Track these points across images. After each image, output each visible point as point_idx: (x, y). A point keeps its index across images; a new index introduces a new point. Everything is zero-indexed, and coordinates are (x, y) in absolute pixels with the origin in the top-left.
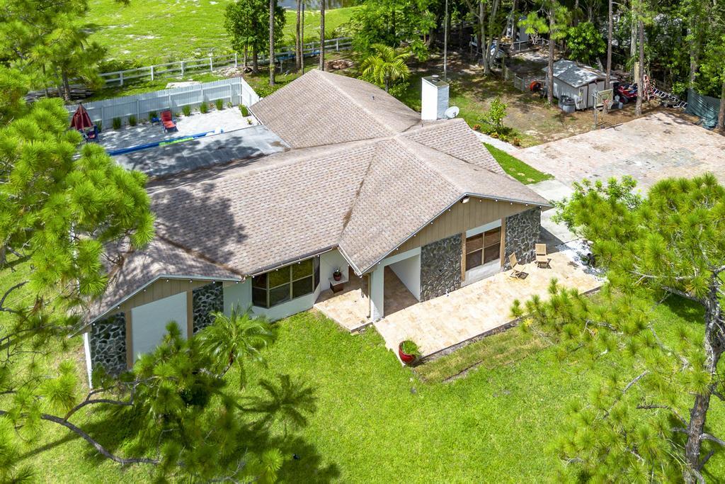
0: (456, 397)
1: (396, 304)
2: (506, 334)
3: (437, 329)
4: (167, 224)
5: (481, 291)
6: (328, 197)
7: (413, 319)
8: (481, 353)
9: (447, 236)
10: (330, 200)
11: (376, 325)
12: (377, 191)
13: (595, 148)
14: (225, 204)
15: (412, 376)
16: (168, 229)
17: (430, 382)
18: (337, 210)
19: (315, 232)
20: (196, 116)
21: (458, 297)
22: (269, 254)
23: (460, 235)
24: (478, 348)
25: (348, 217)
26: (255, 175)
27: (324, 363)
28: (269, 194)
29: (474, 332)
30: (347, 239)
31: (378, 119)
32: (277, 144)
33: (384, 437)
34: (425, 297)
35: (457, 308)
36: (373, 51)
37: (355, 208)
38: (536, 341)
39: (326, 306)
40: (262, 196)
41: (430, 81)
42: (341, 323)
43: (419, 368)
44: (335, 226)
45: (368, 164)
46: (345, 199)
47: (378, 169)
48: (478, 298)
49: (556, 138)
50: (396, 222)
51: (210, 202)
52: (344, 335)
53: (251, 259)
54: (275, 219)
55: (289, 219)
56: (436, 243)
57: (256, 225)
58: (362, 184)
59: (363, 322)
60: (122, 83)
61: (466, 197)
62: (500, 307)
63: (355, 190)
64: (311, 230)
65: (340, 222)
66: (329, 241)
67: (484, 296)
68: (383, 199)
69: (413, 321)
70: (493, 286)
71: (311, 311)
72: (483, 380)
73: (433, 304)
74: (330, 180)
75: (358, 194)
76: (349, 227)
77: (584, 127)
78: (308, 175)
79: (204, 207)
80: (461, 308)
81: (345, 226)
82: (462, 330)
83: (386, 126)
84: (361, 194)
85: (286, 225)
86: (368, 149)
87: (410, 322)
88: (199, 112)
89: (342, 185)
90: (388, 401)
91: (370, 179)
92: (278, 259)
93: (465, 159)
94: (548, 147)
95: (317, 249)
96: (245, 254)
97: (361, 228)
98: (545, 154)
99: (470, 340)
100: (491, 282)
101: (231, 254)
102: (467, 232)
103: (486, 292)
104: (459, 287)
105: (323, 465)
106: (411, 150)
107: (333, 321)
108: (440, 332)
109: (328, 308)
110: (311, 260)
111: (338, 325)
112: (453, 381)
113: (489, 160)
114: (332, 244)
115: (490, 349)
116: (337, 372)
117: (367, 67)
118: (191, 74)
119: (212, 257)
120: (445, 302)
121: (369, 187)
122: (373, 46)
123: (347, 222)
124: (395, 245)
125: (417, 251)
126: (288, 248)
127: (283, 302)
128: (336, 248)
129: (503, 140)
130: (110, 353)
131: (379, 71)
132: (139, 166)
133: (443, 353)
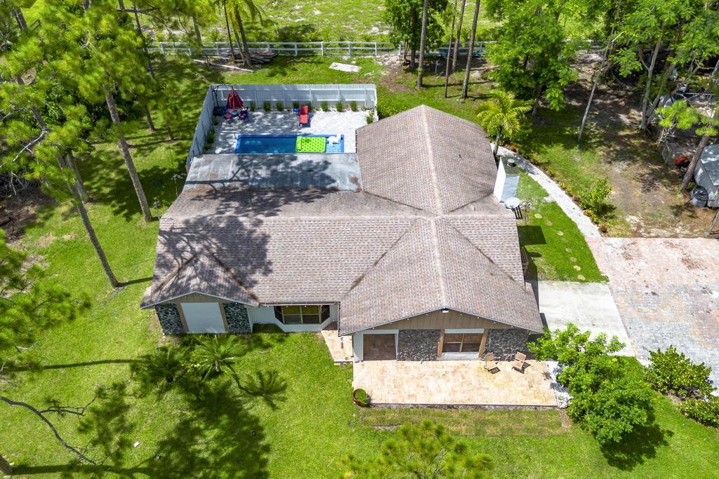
0: (376, 441)
1: (378, 354)
2: (444, 412)
3: (395, 387)
4: (219, 244)
5: (450, 370)
6: (349, 259)
7: (383, 371)
8: (415, 418)
9: (425, 328)
10: (350, 262)
11: (355, 365)
12: (390, 269)
13: (683, 260)
14: (265, 239)
16: (219, 249)
17: (366, 422)
18: (352, 272)
19: (326, 286)
20: (333, 112)
21: (429, 367)
22: (285, 293)
23: (439, 330)
24: (415, 413)
25: (358, 282)
26: (299, 223)
27: (306, 377)
28: (304, 242)
29: (421, 400)
30: (348, 300)
31: (436, 191)
32: (355, 180)
33: (312, 445)
34: (402, 359)
35: (421, 376)
37: (367, 275)
38: (463, 428)
39: (329, 335)
40: (298, 242)
42: (331, 353)
43: (365, 409)
44: (344, 286)
45: (398, 238)
46: (363, 265)
47: (402, 247)
48: (444, 375)
49: (652, 235)
50: (385, 305)
51: (255, 235)
52: (330, 362)
53: (271, 293)
54: (301, 265)
55: (311, 269)
56: (414, 331)
57: (285, 266)
58: (383, 255)
59: (346, 358)
60: (296, 55)
61: (446, 309)
62: (456, 389)
63: (375, 259)
64: (323, 284)
65: (351, 283)
66: (334, 297)
67: (450, 376)
68: (389, 279)
69: (382, 373)
70: (463, 370)
71: (318, 334)
73: (405, 365)
74: (358, 244)
75: (376, 263)
76: (355, 291)
77: (695, 230)
78: (342, 234)
79: (248, 240)
80: (425, 377)
81: (352, 288)
82: (413, 396)
83: (439, 201)
84: (378, 265)
85: (307, 273)
86: (406, 223)
87: (379, 373)
88: (336, 109)
89: (366, 252)
90: (331, 423)
91: (391, 253)
92: (290, 299)
93: (492, 258)
94: (633, 244)
95: (322, 300)
96: (268, 287)
97: (360, 296)
98: (623, 251)
99: (415, 405)
100: (464, 365)
101: (255, 282)
102: (446, 330)
103: (454, 372)
104: (435, 360)
105: (262, 443)
107: (328, 348)
108: (395, 390)
109: (330, 337)
110: (316, 306)
111: (329, 353)
112: (382, 429)
113: (516, 266)
114: (336, 300)
116: (309, 387)
118: (356, 55)
119: (241, 280)
120: (415, 367)
121: (386, 261)
123: (355, 286)
124: (372, 325)
125: (396, 332)
126: (300, 292)
127: (296, 324)
128: (337, 304)
129: (593, 221)
130: (171, 321)
132: (243, 171)
133: (388, 406)
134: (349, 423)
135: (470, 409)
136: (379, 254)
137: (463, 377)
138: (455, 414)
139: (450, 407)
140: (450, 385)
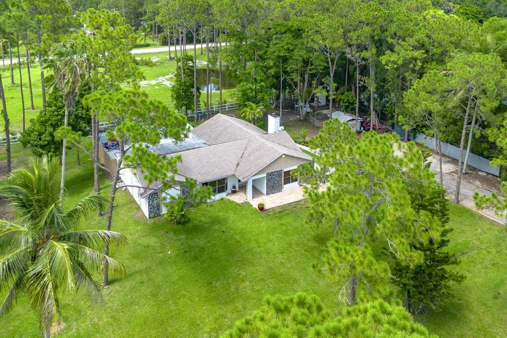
0: (278, 219)
2: (297, 203)
3: (272, 202)
8: (288, 208)
9: (276, 170)
10: (230, 159)
11: (250, 201)
12: (249, 156)
15: (263, 214)
17: (269, 215)
18: (234, 162)
22: (208, 176)
23: (281, 170)
24: (287, 207)
25: (238, 165)
26: (200, 150)
27: (231, 211)
28: (206, 156)
29: (285, 203)
30: (238, 172)
31: (249, 131)
32: (205, 144)
34: (268, 194)
36: (246, 106)
37: (241, 162)
38: (309, 204)
39: (230, 197)
40: (204, 157)
41: (272, 116)
42: (236, 201)
43: (265, 212)
44: (233, 168)
45: (245, 147)
46: (236, 159)
47: (249, 149)
50: (257, 165)
52: (238, 204)
53: (202, 178)
54: (210, 165)
55: (215, 165)
56: (272, 173)
57: (203, 167)
58: (243, 154)
59: (244, 201)
61: (283, 154)
62: (296, 196)
63: (240, 156)
64: (223, 169)
65: (235, 166)
68: (252, 158)
71: (225, 199)
72: (287, 214)
73: (271, 196)
74: (230, 152)
75: (242, 157)
78: (221, 150)
80: (281, 196)
81: (237, 168)
82: (281, 203)
83: (253, 134)
85: (214, 167)
86: (245, 141)
87: (262, 200)
89: (235, 154)
90: (254, 220)
91: (246, 152)
92: (212, 178)
93: (285, 146)
95: (226, 175)
96: (199, 176)
97: (243, 168)
99: (284, 205)
102: (284, 169)
104: (281, 191)
106: (263, 141)
107: (233, 201)
109: (232, 197)
110: (224, 179)
112: (277, 215)
114: (232, 173)
115: (291, 207)
116: (235, 214)
117: (243, 113)
120: (275, 195)
121: (246, 154)
122: (246, 103)
124: (256, 171)
125: (265, 175)
126: (215, 174)
128: (234, 175)
129: (306, 146)
130: (154, 206)
131: (249, 114)
134: (262, 218)
137: (297, 193)
138: (302, 203)
139: (298, 201)
140: (293, 196)
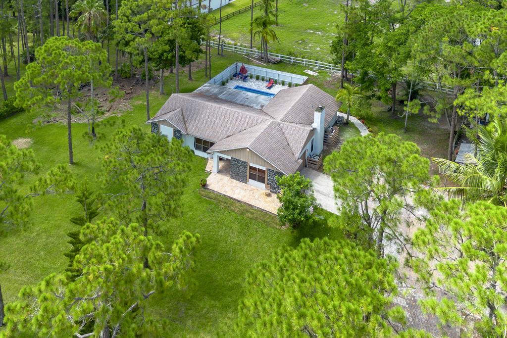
1: (224, 173)
5: (250, 189)
6: (231, 127)
9: (241, 160)
11: (212, 173)
14: (204, 111)
15: (198, 189)
17: (199, 193)
18: (229, 132)
19: (215, 135)
20: (286, 87)
21: (242, 185)
22: (199, 132)
23: (247, 163)
24: (222, 198)
25: (229, 136)
26: (220, 108)
29: (228, 194)
30: (220, 142)
31: (285, 113)
34: (232, 177)
37: (233, 135)
38: (237, 210)
43: (202, 189)
44: (222, 137)
45: (255, 125)
46: (234, 131)
48: (245, 190)
52: (204, 170)
53: (194, 131)
54: (211, 124)
55: (213, 127)
56: (237, 160)
60: (292, 63)
61: (248, 148)
63: (241, 130)
64: (215, 133)
65: (226, 136)
66: (216, 140)
67: (248, 191)
68: (239, 137)
70: (255, 191)
73: (232, 181)
74: (238, 122)
75: (240, 132)
78: (234, 117)
79: (198, 109)
80: (237, 187)
81: (225, 138)
85: (211, 127)
86: (262, 120)
87: (219, 179)
88: (288, 86)
89: (239, 126)
92: (199, 135)
93: (290, 144)
95: (211, 139)
96: (194, 128)
99: (224, 195)
101: (191, 125)
102: (250, 163)
104: (246, 183)
106: (266, 127)
108: (221, 187)
109: (210, 162)
111: (206, 167)
112: (204, 198)
113: (299, 150)
118: (322, 69)
119: (186, 123)
120: (236, 183)
121: (245, 131)
123: (227, 138)
125: (230, 158)
126: (205, 134)
127: (200, 150)
133: (214, 191)
134: (193, 191)
135: (247, 205)
136: (244, 129)
137: (253, 193)
138: (238, 204)
139: (238, 201)
140: (245, 194)
